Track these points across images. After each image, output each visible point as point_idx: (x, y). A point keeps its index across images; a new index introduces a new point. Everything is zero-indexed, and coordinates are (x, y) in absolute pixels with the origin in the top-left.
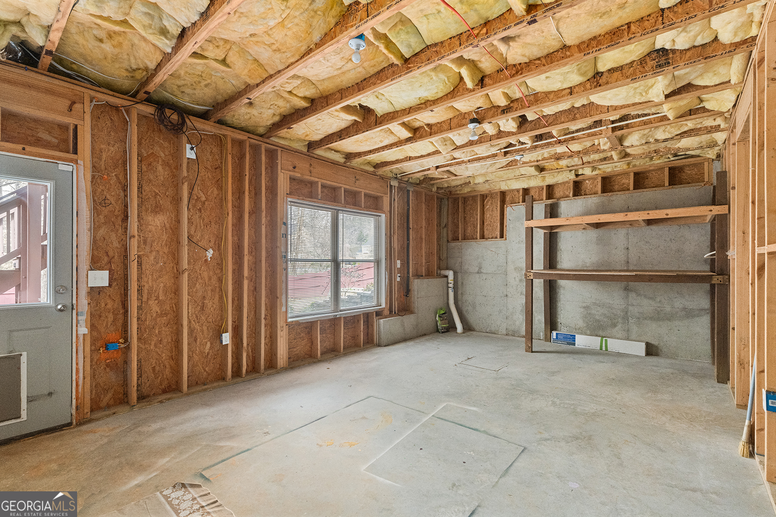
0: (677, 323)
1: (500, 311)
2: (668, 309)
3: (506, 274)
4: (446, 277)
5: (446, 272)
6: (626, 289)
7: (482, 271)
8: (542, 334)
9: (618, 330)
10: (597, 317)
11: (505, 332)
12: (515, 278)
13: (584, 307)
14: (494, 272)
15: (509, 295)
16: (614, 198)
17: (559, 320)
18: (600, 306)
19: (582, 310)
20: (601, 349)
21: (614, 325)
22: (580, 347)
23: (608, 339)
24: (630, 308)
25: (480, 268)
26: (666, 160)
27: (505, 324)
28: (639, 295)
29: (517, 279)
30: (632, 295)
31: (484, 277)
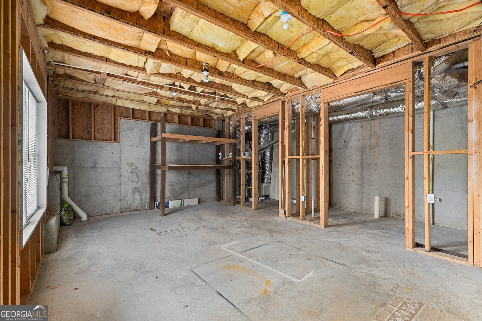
0: (206, 187)
1: (115, 196)
2: (203, 181)
3: (119, 167)
4: (60, 172)
5: (60, 168)
6: (189, 174)
7: (97, 166)
8: (146, 206)
9: (185, 195)
10: (177, 190)
11: (119, 211)
12: (127, 171)
13: (170, 185)
14: (109, 167)
15: (123, 183)
16: (184, 127)
17: (157, 195)
18: (178, 184)
19: (169, 187)
20: (181, 206)
21: (184, 193)
22: (171, 207)
23: (184, 200)
24: (190, 183)
25: (95, 164)
26: (203, 115)
27: (119, 205)
28: (193, 176)
29: (129, 172)
30: (191, 176)
31: (100, 171)
